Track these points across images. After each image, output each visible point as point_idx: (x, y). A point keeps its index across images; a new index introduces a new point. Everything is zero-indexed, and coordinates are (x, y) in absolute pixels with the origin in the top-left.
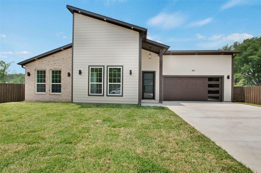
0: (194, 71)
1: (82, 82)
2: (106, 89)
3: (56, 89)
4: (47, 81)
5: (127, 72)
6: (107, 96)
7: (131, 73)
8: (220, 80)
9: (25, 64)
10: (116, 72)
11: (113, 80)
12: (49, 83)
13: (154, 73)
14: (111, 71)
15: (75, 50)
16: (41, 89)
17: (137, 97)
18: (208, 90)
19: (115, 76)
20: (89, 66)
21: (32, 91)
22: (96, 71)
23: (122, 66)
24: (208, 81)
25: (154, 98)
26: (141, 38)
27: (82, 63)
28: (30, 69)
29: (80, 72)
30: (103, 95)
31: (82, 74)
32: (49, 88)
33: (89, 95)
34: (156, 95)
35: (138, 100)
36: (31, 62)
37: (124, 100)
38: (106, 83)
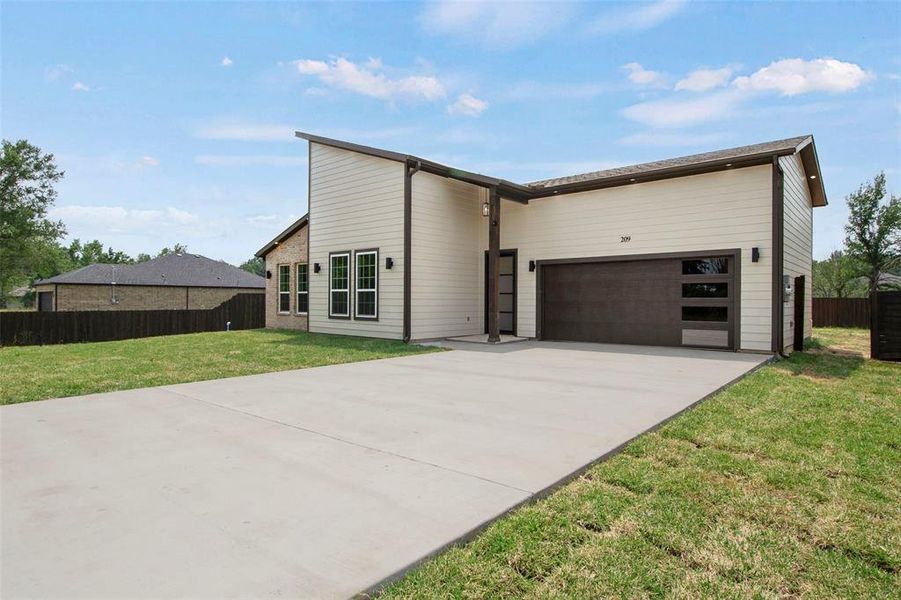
0: (628, 239)
1: (320, 289)
2: (353, 303)
3: (304, 303)
4: (292, 287)
5: (383, 263)
6: (355, 319)
7: (390, 264)
8: (730, 269)
9: (264, 254)
10: (368, 263)
11: (364, 283)
12: (294, 292)
13: (512, 254)
14: (361, 263)
15: (312, 222)
16: (285, 305)
17: (402, 323)
18: (684, 308)
19: (366, 275)
20: (331, 253)
21: (274, 309)
22: (339, 263)
23: (377, 249)
24: (681, 272)
25: (513, 332)
26: (408, 176)
27: (320, 248)
28: (271, 265)
29: (317, 268)
30: (349, 318)
31: (321, 272)
32: (294, 302)
33: (330, 317)
34: (519, 321)
35: (401, 330)
36: (271, 249)
37: (379, 328)
38: (353, 290)
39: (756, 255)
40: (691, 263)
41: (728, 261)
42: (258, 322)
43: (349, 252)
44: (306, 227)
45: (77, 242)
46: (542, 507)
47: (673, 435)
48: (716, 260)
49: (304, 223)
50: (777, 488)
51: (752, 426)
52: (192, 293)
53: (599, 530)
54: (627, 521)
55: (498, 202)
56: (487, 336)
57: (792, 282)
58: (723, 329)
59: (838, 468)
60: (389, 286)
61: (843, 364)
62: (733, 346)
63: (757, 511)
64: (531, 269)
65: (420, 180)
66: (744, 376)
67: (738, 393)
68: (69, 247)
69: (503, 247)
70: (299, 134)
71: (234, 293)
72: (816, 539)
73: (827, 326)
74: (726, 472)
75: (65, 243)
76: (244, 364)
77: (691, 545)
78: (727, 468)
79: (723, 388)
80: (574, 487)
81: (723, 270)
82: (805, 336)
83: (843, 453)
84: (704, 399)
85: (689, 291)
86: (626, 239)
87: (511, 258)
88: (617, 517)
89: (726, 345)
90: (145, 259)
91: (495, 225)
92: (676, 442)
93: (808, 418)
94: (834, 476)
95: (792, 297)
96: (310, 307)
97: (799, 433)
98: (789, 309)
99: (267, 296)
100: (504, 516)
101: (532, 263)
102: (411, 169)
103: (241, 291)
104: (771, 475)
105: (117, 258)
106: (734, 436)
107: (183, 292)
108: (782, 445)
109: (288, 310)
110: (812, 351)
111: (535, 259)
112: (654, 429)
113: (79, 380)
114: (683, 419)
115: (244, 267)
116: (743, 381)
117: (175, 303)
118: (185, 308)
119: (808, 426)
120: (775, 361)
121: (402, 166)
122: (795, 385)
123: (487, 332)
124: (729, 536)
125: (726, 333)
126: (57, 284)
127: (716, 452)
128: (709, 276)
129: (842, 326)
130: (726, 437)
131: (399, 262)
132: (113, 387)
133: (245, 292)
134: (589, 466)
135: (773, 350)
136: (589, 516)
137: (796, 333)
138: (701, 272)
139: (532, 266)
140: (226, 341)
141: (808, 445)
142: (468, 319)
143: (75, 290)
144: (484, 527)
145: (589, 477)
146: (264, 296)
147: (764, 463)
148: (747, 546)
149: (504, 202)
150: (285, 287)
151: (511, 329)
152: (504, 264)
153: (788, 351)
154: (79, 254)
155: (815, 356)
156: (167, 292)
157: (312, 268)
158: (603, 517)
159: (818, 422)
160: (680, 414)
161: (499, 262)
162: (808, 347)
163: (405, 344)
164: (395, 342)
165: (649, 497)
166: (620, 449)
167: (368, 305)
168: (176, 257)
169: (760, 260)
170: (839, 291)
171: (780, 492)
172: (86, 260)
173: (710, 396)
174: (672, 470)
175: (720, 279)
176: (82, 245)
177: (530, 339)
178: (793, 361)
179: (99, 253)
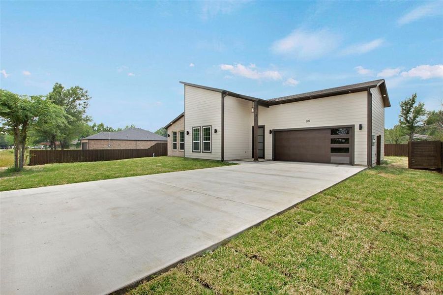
1: (189, 140)
2: (202, 146)
3: (182, 146)
4: (178, 140)
5: (213, 131)
6: (203, 152)
7: (216, 131)
8: (350, 132)
9: (167, 128)
10: (207, 131)
11: (206, 139)
12: (178, 142)
13: (263, 127)
14: (205, 131)
15: (185, 116)
16: (175, 147)
17: (221, 154)
18: (332, 148)
19: (207, 135)
20: (193, 127)
21: (171, 149)
22: (196, 131)
23: (211, 126)
24: (330, 134)
25: (263, 157)
26: (223, 98)
27: (189, 125)
28: (170, 132)
29: (188, 133)
30: (200, 152)
31: (189, 134)
32: (178, 146)
33: (193, 152)
34: (266, 153)
35: (221, 157)
36: (170, 125)
37: (212, 156)
38: (201, 142)
39: (361, 127)
40: (334, 130)
41: (349, 129)
42: (164, 153)
43: (200, 127)
44: (183, 118)
45: (95, 123)
46: (282, 217)
47: (328, 195)
48: (345, 129)
49: (182, 116)
50: (367, 212)
51: (359, 192)
52: (138, 142)
53: (303, 224)
54: (312, 221)
55: (257, 107)
56: (253, 159)
57: (376, 138)
58: (347, 156)
59: (391, 207)
60: (216, 140)
61: (396, 170)
62: (351, 163)
63: (359, 219)
64: (270, 133)
65: (228, 99)
66: (356, 174)
67: (353, 180)
68: (92, 126)
69: (260, 124)
70: (180, 82)
71: (156, 142)
72: (381, 229)
73: (391, 156)
74: (348, 207)
75: (91, 124)
76: (164, 169)
77: (336, 229)
78: (349, 206)
79: (347, 179)
80: (292, 211)
81: (348, 133)
82: (381, 159)
83: (393, 202)
84: (340, 182)
85: (333, 141)
86: (308, 121)
87: (262, 129)
88: (308, 220)
89: (348, 162)
90: (120, 130)
91: (256, 116)
92: (329, 197)
93: (381, 190)
94: (389, 209)
95: (376, 144)
96: (185, 148)
97: (377, 195)
98: (374, 148)
99: (168, 144)
100: (269, 218)
101: (270, 131)
102: (224, 95)
103: (158, 142)
104: (365, 208)
105: (110, 129)
106: (351, 195)
107: (134, 142)
108: (370, 198)
109: (176, 149)
110: (384, 165)
111: (272, 129)
112: (321, 192)
113: (108, 174)
114: (332, 189)
115: (156, 133)
116: (355, 176)
117: (131, 146)
118: (135, 148)
119: (380, 192)
120: (369, 168)
121: (221, 94)
122: (376, 178)
123: (253, 157)
124: (349, 227)
125: (349, 158)
126: (89, 139)
127: (345, 201)
128: (342, 135)
129: (397, 156)
130: (348, 195)
131: (220, 131)
132: (121, 177)
133: (160, 142)
134: (297, 204)
135: (368, 165)
136: (299, 220)
137: (377, 158)
138: (338, 134)
139: (271, 132)
140: (154, 160)
141: (380, 199)
142: (246, 152)
143: (96, 141)
144: (263, 222)
145: (298, 208)
146: (167, 144)
147: (363, 205)
148: (355, 230)
149: (260, 107)
150: (175, 140)
151: (262, 156)
152: (260, 131)
153: (374, 165)
154: (96, 128)
155: (385, 167)
156: (129, 142)
157: (186, 133)
158: (304, 220)
159: (384, 191)
160: (331, 187)
161: (258, 131)
162: (383, 164)
163: (222, 162)
164: (218, 161)
165: (320, 215)
166: (309, 199)
167: (207, 147)
168: (132, 129)
169: (362, 129)
170: (396, 141)
171: (368, 214)
172: (99, 131)
173: (342, 181)
174: (328, 206)
175: (346, 136)
176: (97, 125)
177: (270, 160)
178: (376, 169)
179: (103, 128)
